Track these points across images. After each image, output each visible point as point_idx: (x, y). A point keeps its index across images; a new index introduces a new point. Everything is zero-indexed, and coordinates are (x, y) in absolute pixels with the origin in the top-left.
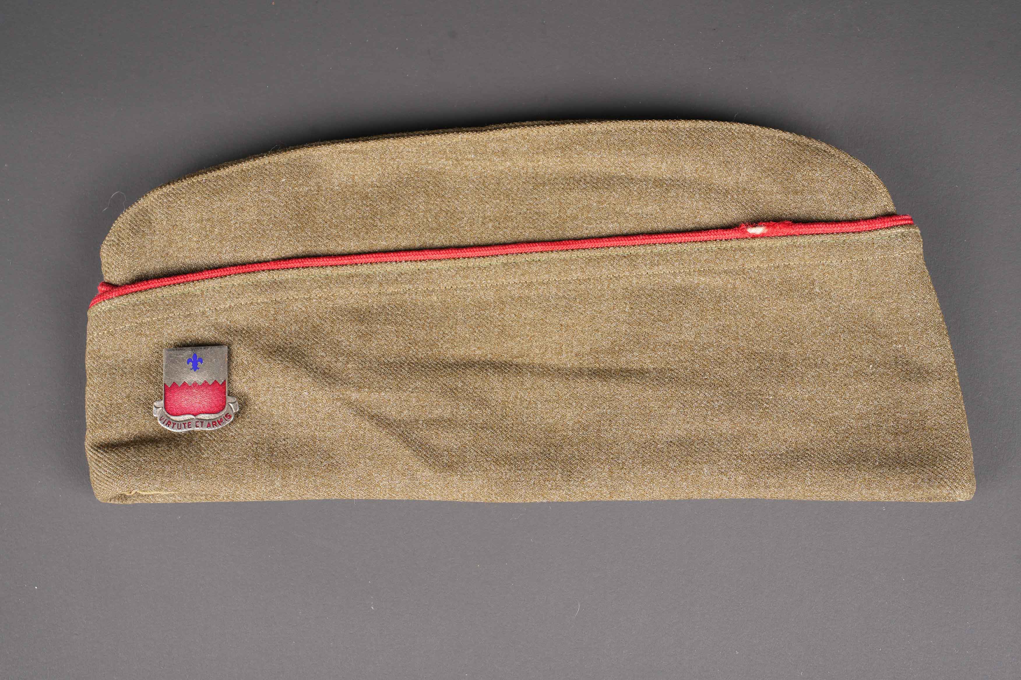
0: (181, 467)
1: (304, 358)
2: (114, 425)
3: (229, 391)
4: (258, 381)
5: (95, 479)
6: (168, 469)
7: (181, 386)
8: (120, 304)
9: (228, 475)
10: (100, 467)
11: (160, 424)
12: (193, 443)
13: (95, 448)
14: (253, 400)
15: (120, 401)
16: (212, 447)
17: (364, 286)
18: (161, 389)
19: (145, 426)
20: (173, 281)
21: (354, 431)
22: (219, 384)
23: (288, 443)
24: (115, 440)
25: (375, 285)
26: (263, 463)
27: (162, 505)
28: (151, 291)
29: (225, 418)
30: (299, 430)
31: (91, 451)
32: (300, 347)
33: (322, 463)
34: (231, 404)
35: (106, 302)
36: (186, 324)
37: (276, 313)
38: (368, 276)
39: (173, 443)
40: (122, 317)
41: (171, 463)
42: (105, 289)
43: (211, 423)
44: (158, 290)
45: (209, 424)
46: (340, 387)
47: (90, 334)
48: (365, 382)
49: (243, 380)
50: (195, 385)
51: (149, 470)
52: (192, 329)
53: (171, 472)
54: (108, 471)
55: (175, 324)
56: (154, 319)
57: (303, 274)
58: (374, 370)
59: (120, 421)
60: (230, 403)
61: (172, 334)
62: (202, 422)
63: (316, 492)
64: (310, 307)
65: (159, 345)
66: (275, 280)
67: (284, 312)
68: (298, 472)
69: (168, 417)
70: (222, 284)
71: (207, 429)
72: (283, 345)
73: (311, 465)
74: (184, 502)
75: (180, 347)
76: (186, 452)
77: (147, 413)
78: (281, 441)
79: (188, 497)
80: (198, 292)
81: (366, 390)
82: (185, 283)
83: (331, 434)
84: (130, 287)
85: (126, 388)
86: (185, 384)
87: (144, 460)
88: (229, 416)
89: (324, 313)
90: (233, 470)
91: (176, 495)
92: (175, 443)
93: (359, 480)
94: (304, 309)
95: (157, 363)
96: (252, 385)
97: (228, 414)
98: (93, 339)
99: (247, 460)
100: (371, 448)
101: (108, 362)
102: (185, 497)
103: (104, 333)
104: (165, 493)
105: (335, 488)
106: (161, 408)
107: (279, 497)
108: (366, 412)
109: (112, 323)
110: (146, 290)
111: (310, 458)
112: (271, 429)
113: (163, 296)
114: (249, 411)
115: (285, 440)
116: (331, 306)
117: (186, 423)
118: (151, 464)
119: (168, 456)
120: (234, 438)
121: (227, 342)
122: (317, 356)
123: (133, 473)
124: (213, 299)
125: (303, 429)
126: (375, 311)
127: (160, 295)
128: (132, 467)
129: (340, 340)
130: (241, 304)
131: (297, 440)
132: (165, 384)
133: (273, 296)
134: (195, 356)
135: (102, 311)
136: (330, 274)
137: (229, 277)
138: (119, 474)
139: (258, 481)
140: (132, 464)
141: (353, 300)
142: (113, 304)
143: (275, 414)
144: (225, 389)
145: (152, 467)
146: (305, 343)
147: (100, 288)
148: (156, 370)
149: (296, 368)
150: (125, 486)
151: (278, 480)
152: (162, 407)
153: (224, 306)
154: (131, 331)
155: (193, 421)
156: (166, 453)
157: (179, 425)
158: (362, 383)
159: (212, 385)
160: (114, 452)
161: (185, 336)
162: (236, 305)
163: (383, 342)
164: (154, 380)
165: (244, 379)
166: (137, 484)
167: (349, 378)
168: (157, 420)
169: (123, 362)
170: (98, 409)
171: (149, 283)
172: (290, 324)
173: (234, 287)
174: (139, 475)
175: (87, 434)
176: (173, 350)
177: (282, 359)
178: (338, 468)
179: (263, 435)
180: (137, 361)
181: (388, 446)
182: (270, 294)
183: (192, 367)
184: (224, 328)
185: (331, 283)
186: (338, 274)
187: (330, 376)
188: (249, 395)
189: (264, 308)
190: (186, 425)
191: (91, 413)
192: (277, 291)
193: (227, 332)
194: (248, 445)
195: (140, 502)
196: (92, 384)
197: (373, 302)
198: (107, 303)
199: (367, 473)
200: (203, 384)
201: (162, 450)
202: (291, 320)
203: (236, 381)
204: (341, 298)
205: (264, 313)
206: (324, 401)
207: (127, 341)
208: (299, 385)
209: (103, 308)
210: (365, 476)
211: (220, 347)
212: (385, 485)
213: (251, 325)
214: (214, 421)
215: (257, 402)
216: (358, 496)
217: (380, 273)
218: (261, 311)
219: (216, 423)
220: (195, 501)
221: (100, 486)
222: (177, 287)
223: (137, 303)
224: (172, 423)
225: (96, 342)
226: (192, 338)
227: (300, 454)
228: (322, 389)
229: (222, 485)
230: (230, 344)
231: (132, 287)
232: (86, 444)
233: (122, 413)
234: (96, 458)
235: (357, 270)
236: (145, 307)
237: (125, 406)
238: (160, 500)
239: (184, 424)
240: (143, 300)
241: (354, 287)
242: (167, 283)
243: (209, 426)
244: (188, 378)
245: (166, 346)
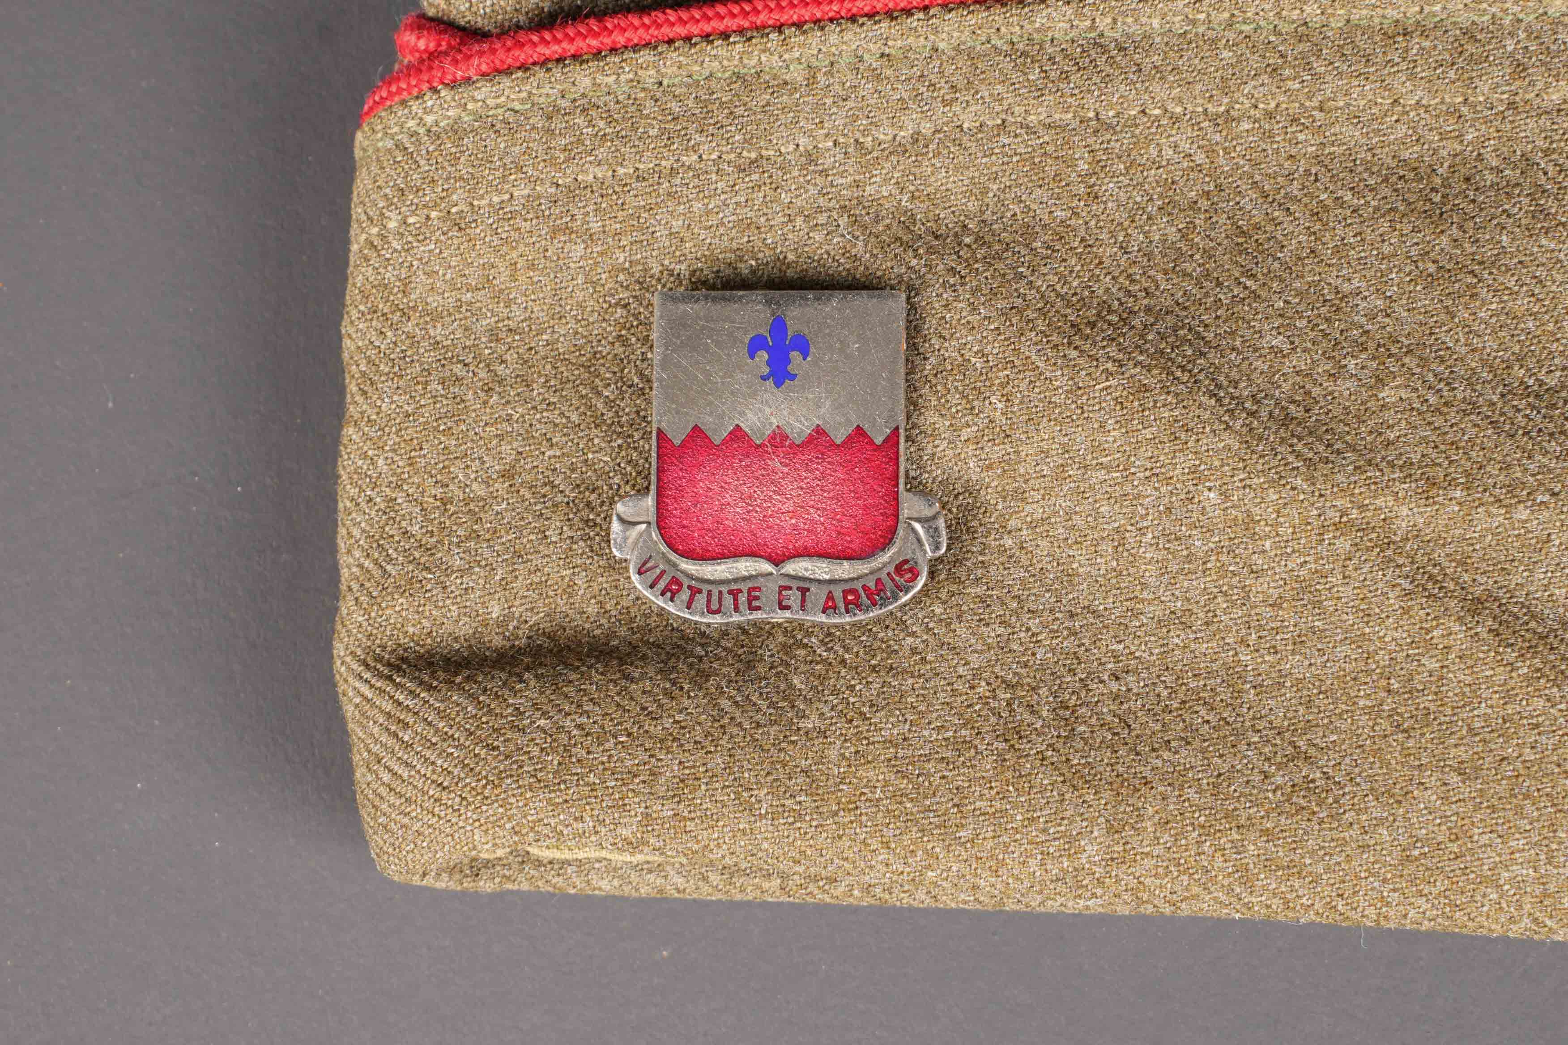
0: (720, 761)
1: (1203, 355)
2: (454, 582)
3: (907, 472)
4: (1023, 437)
5: (383, 791)
6: (670, 768)
7: (725, 442)
8: (497, 106)
9: (901, 803)
10: (408, 746)
11: (639, 587)
12: (761, 669)
13: (379, 666)
14: (996, 514)
15: (478, 489)
16: (835, 692)
17: (1452, 74)
18: (635, 449)
19: (570, 589)
20: (701, 25)
21: (1401, 656)
22: (871, 442)
23: (1129, 690)
24: (456, 639)
25: (1497, 72)
26: (1038, 762)
27: (610, 900)
28: (617, 59)
29: (893, 580)
30: (1176, 640)
31: (366, 681)
32: (1186, 308)
33: (1266, 777)
34: (917, 526)
35: (443, 94)
36: (743, 199)
37: (1098, 168)
38: (1469, 35)
39: (682, 667)
40: (501, 159)
41: (682, 745)
42: (432, 46)
43: (838, 594)
44: (645, 56)
45: (830, 597)
46: (1352, 478)
47: (370, 219)
48: (1451, 462)
49: (966, 433)
50: (778, 439)
51: (601, 767)
52: (763, 219)
53: (682, 781)
54: (439, 762)
55: (701, 195)
56: (621, 171)
57: (1209, 15)
58: (1488, 417)
59: (480, 567)
60: (918, 520)
61: (687, 235)
62: (804, 591)
63: (1238, 890)
64: (1225, 149)
65: (631, 274)
66: (1101, 35)
67: (1126, 168)
68: (1172, 807)
69: (669, 562)
70: (890, 43)
71: (823, 618)
72: (1119, 299)
73: (1225, 784)
74: (695, 896)
75: (713, 287)
76: (736, 703)
77: (581, 543)
78: (1102, 682)
79: (714, 878)
80: (797, 74)
81: (1458, 494)
82: (749, 34)
83: (1307, 663)
84: (535, 38)
85: (501, 437)
86: (737, 434)
87: (580, 727)
88: (911, 570)
89: (1279, 179)
90: (920, 785)
91: (668, 868)
92: (691, 666)
93: (1416, 853)
94: (1200, 158)
95: (619, 349)
96: (996, 452)
97: (906, 562)
98: (383, 238)
99: (972, 750)
100: (1470, 729)
101: (437, 332)
102: (705, 879)
103: (428, 218)
104: (628, 858)
105: (1316, 881)
106: (644, 526)
107: (1088, 903)
108: (1451, 586)
109: (461, 178)
110: (597, 54)
111: (1221, 756)
112: (1066, 633)
113: (661, 84)
114: (982, 553)
115: (1117, 678)
116: (1310, 149)
117: (740, 591)
118: (607, 747)
119: (669, 716)
120: (923, 660)
121: (900, 276)
122: (1256, 350)
123: (539, 775)
124: (850, 104)
125: (1192, 636)
126: (1490, 178)
127: (649, 77)
128: (536, 752)
129: (1346, 288)
130: (960, 126)
131: (1168, 678)
132: (660, 432)
133: (1090, 102)
134: (779, 326)
135: (422, 131)
136: (1316, 21)
137: (921, 15)
138: (486, 777)
139: (1018, 836)
140: (533, 740)
141: (1402, 130)
142: (470, 106)
143: (1081, 570)
144: (897, 464)
145: (610, 756)
146: (1207, 295)
147: (409, 38)
148: (615, 373)
149: (1177, 395)
150: (508, 826)
151: (1096, 834)
152: (649, 523)
153: (891, 132)
154: (530, 216)
155: (770, 585)
156: (660, 706)
157: (715, 598)
158: (1440, 465)
159: (844, 443)
160: (460, 688)
161: (734, 246)
162: (939, 131)
163: (1523, 303)
164: (611, 414)
165: (969, 426)
166: (553, 822)
167: (1389, 443)
168: (626, 569)
169: (494, 336)
170: (392, 514)
171: (609, 26)
172: (1145, 217)
173: (939, 58)
174: (563, 787)
175: (344, 611)
176: (684, 299)
177: (1121, 356)
178: (1330, 800)
179: (1034, 654)
180: (545, 337)
181: (1537, 726)
182: (1076, 91)
183: (766, 370)
184: (888, 221)
185: (1319, 57)
186: (1348, 21)
187: (1311, 433)
188: (983, 492)
189: (1050, 148)
190: (743, 598)
191: (363, 531)
192: (1108, 79)
193: (901, 238)
194: (978, 690)
195: (525, 886)
196: (374, 417)
197: (1482, 141)
198: (449, 98)
199: (1449, 829)
200: (810, 439)
201: (644, 692)
202: (1151, 199)
203: (934, 435)
204: (1355, 119)
205: (1051, 166)
206: (1286, 531)
207: (514, 254)
208: (1187, 461)
209: (429, 119)
210: (1440, 839)
211: (879, 296)
212: (1519, 884)
213: (993, 213)
214: (847, 587)
215: (1012, 524)
216: (1405, 916)
217: (1520, 21)
218: (1037, 160)
219: (858, 596)
220: (739, 897)
221: (406, 820)
222: (719, 48)
223: (564, 103)
224: (685, 587)
225: (395, 250)
226: (761, 255)
227: (1182, 738)
228: (1277, 482)
229: (875, 845)
230: (910, 288)
231: (543, 40)
232: (339, 649)
233: (487, 536)
234: (388, 707)
235: (1427, 9)
236: (590, 124)
237: (499, 508)
238: (606, 885)
239: (735, 594)
240: (584, 95)
241: (1412, 77)
242: (680, 30)
243: (829, 607)
244: (750, 415)
245: (659, 280)
